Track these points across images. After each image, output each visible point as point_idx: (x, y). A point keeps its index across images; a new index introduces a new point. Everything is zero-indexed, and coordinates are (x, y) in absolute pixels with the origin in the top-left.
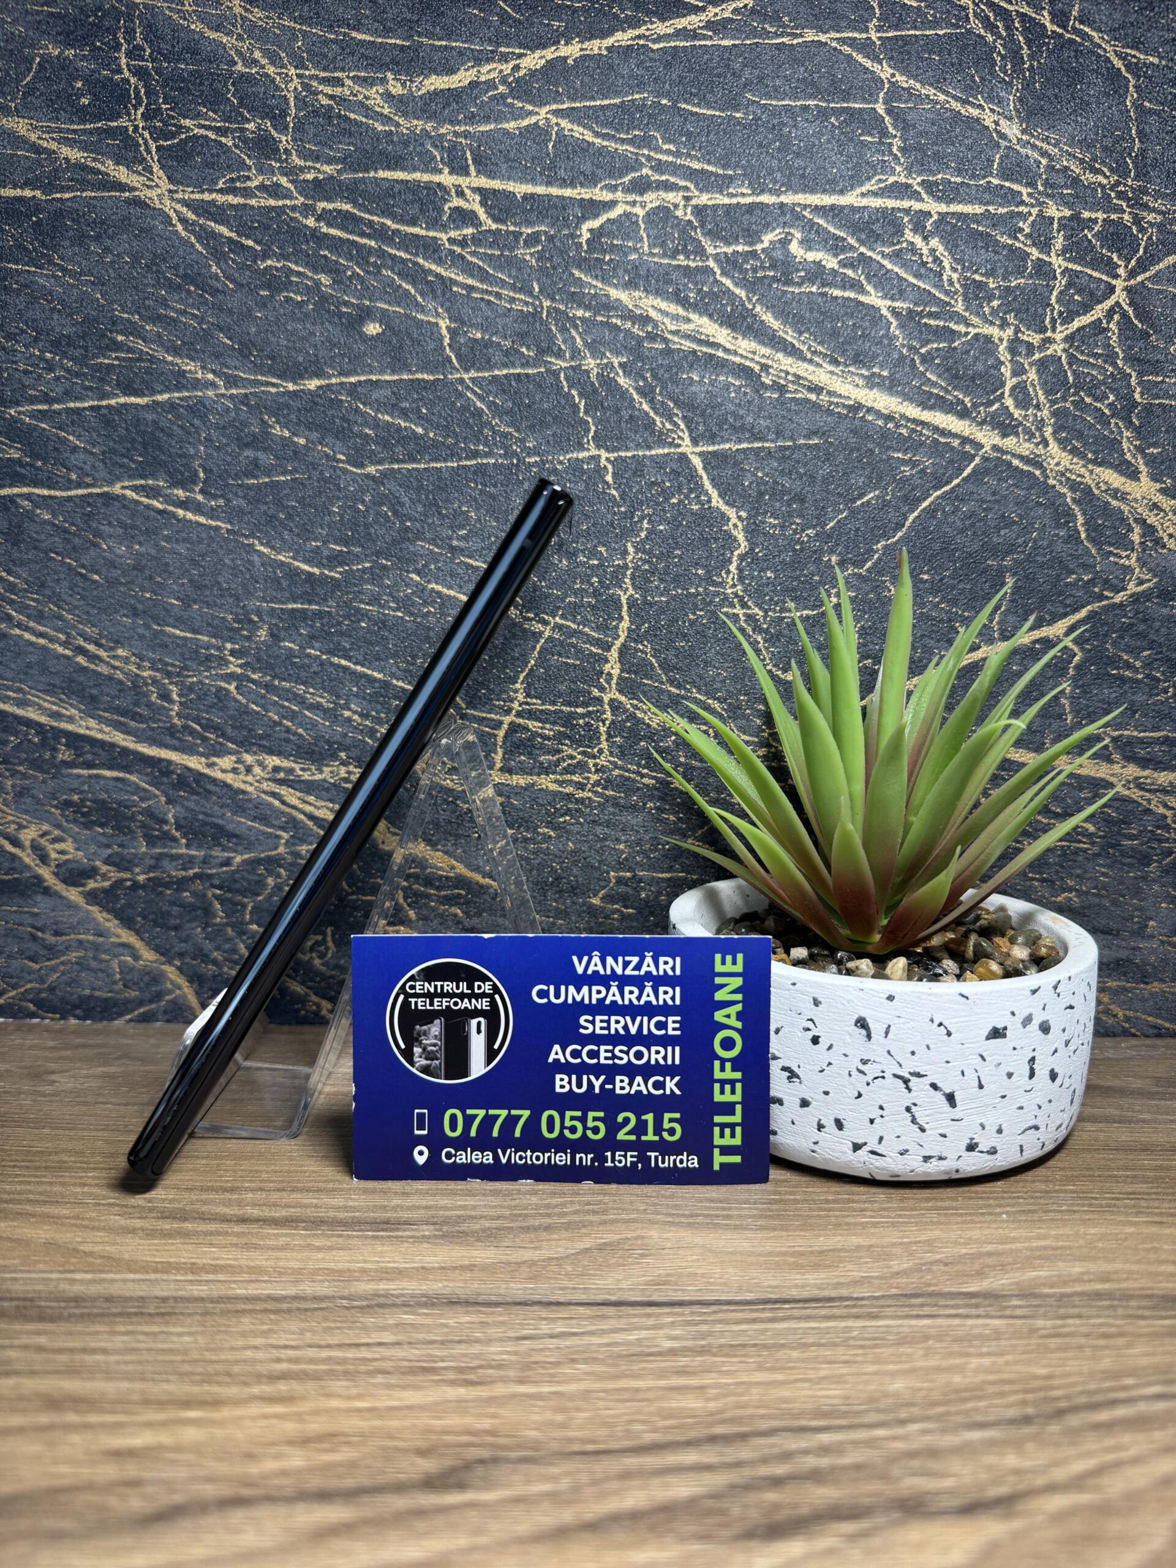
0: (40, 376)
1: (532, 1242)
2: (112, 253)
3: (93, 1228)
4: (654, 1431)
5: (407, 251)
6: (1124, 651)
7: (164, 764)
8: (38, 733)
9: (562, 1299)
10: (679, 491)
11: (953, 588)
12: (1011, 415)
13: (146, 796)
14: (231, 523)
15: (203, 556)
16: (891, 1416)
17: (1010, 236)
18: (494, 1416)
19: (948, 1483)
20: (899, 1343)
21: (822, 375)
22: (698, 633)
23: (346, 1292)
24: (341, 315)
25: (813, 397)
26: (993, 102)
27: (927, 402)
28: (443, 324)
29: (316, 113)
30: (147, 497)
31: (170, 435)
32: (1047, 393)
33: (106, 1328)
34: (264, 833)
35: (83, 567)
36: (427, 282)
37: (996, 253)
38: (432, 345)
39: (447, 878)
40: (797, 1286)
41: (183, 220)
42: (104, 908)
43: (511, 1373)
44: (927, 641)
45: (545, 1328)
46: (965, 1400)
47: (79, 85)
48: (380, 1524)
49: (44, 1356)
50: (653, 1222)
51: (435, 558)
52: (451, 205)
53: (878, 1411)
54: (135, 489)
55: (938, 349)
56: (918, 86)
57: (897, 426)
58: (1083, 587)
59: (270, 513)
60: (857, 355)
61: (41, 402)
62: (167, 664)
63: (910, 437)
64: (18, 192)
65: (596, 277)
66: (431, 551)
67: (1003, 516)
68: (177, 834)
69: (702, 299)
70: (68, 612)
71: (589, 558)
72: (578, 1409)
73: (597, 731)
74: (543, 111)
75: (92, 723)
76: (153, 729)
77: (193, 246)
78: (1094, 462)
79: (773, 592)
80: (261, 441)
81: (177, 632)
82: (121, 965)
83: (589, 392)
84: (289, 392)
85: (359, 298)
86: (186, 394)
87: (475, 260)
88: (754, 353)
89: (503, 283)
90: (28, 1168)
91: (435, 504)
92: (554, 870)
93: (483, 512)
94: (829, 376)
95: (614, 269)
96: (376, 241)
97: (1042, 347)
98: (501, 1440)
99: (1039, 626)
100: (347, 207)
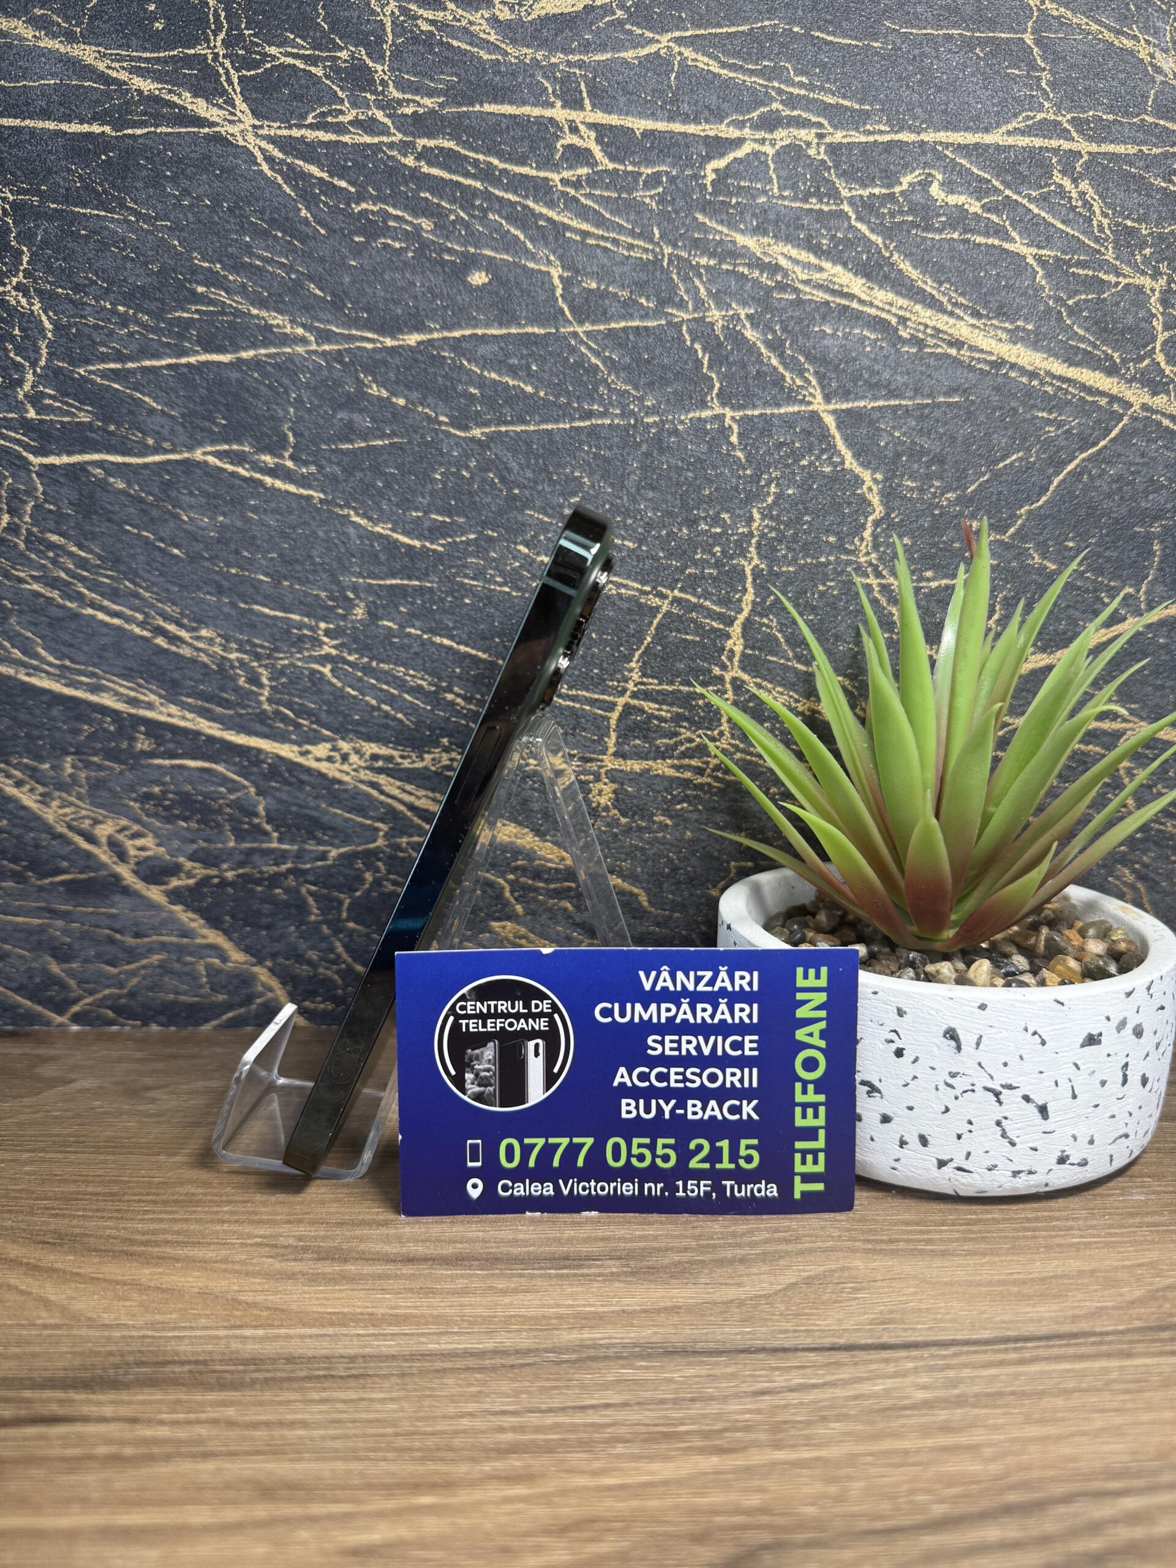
0: (112, 333)
1: (731, 1277)
2: (190, 194)
3: (247, 1274)
4: (942, 1501)
5: (515, 193)
7: (254, 753)
8: (114, 721)
9: (787, 1345)
10: (810, 452)
11: (1099, 556)
12: (1163, 371)
13: (234, 787)
14: (325, 492)
15: (294, 528)
17: (1164, 179)
18: (761, 1490)
20: (1165, 1385)
21: (963, 328)
22: (828, 605)
23: (548, 1344)
24: (443, 263)
25: (953, 352)
26: (1148, 33)
27: (1074, 357)
28: (556, 272)
29: (415, 40)
30: (232, 463)
31: (256, 396)
33: (298, 1396)
34: (362, 825)
35: (162, 540)
36: (539, 227)
37: (1148, 195)
38: (543, 296)
39: (556, 870)
40: (1031, 1321)
41: (269, 159)
42: (189, 907)
44: (1072, 611)
45: (780, 1380)
47: (152, 7)
49: (239, 1432)
50: (854, 1251)
51: (544, 527)
52: (564, 142)
54: (218, 454)
55: (1086, 301)
56: (1069, 14)
57: (1042, 384)
59: (367, 480)
60: (1001, 307)
61: (114, 361)
62: (256, 645)
63: (1055, 395)
64: (85, 128)
65: (722, 222)
66: (541, 521)
67: (1152, 480)
68: (268, 828)
69: (836, 246)
70: (146, 589)
71: (711, 526)
72: (850, 1478)
74: (665, 38)
75: (173, 709)
76: (241, 715)
77: (280, 186)
79: (910, 560)
80: (357, 400)
81: (266, 611)
82: (208, 967)
83: (713, 346)
84: (387, 348)
85: (462, 245)
86: (273, 350)
87: (590, 203)
88: (891, 304)
89: (621, 229)
90: (155, 1202)
91: (545, 470)
92: (670, 860)
93: (597, 477)
94: (970, 329)
95: (742, 213)
96: (482, 181)
98: (779, 1520)
100: (450, 144)
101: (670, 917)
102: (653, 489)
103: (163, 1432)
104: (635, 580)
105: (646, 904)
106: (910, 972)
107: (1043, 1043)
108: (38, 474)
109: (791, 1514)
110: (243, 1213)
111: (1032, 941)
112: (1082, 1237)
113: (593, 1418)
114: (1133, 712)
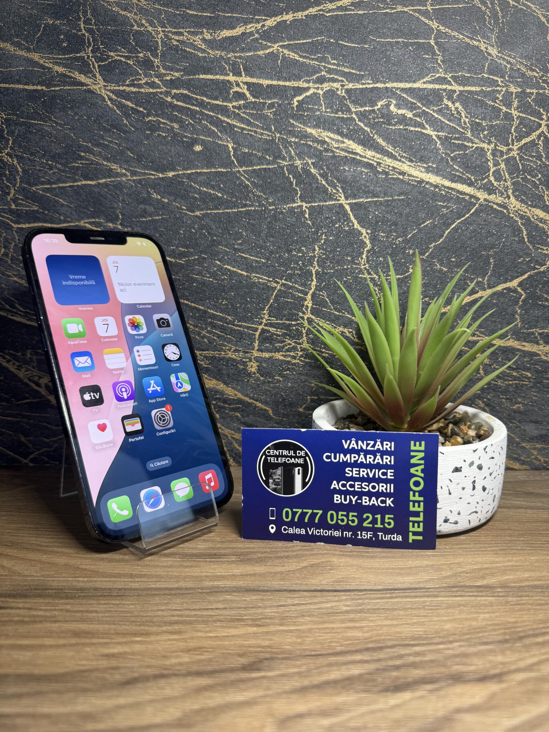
0: (46, 172)
1: (280, 563)
2: (78, 115)
3: (85, 558)
4: (342, 646)
5: (213, 112)
6: (544, 293)
9: (296, 589)
10: (339, 221)
12: (493, 184)
16: (446, 640)
17: (492, 101)
18: (270, 640)
19: (472, 668)
20: (448, 608)
21: (405, 167)
22: (348, 286)
23: (200, 586)
24: (183, 142)
25: (401, 177)
26: (485, 39)
27: (454, 179)
28: (230, 145)
29: (171, 48)
30: (96, 227)
31: (106, 199)
32: (510, 174)
33: (96, 602)
36: (223, 126)
37: (486, 109)
38: (225, 155)
39: (233, 399)
40: (401, 583)
41: (111, 99)
43: (276, 621)
45: (289, 601)
46: (478, 633)
47: (62, 37)
48: (225, 686)
49: (70, 614)
50: (335, 555)
51: (226, 253)
52: (234, 90)
53: (440, 637)
54: (90, 223)
55: (459, 154)
56: (450, 31)
57: (440, 190)
58: (526, 264)
60: (422, 157)
61: (47, 184)
63: (446, 195)
64: (35, 87)
65: (301, 123)
66: (225, 251)
67: (489, 231)
69: (350, 132)
71: (298, 253)
72: (307, 637)
73: (301, 332)
74: (276, 46)
77: (115, 111)
78: (531, 206)
79: (382, 267)
80: (147, 201)
83: (297, 176)
84: (160, 178)
85: (191, 134)
86: (113, 179)
87: (244, 116)
88: (374, 157)
89: (258, 126)
90: (53, 531)
91: (227, 229)
92: (282, 396)
93: (249, 231)
94: (408, 167)
95: (309, 119)
96: (199, 107)
97: (508, 153)
98: (274, 650)
99: (505, 282)
100: (186, 92)
101: (282, 420)
102: (273, 237)
103: (41, 613)
104: (265, 276)
105: (272, 414)
108: (16, 232)
109: (280, 648)
113: (210, 613)
114: (481, 333)
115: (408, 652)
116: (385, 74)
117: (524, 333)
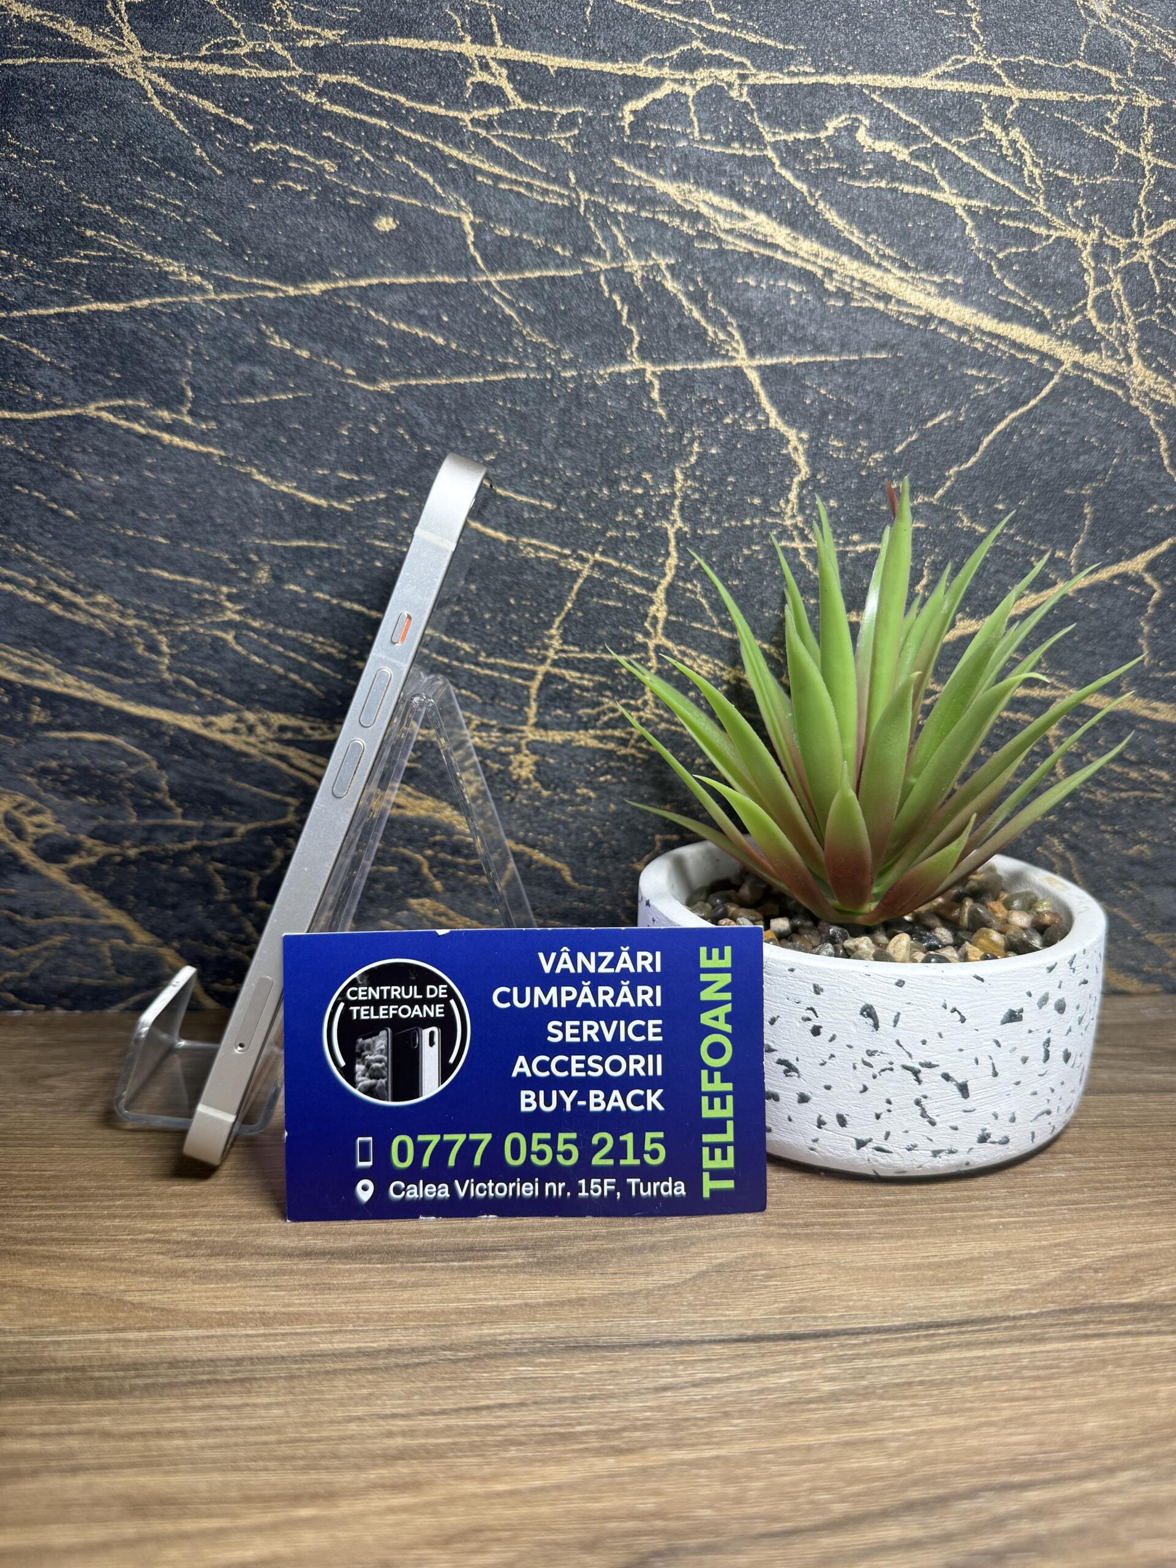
1: (640, 1266)
2: (76, 130)
3: (135, 1272)
4: (843, 1500)
5: (423, 133)
7: (154, 725)
8: (8, 692)
9: (693, 1337)
10: (734, 408)
11: (1029, 518)
12: (1093, 328)
13: (134, 761)
14: (224, 449)
15: (192, 487)
16: (1095, 1465)
17: (1096, 129)
18: (657, 1493)
20: (1077, 1371)
21: (891, 281)
22: (753, 569)
23: (447, 1341)
24: (348, 208)
25: (881, 306)
27: (1004, 313)
28: (467, 219)
30: (127, 419)
31: (152, 348)
32: (1132, 305)
33: (179, 1403)
34: (270, 800)
35: (54, 500)
36: (449, 170)
37: (1079, 144)
38: (453, 243)
40: (945, 1306)
41: (161, 94)
42: (92, 886)
44: (1001, 576)
45: (684, 1375)
46: (1167, 1439)
49: (113, 1443)
50: (768, 1236)
52: (473, 79)
53: (1080, 1458)
54: (112, 410)
55: (1017, 254)
57: (972, 340)
58: (1165, 518)
59: (270, 436)
60: (930, 259)
62: (155, 611)
63: (985, 352)
65: (641, 167)
67: (1082, 440)
68: (171, 803)
69: (759, 194)
70: (38, 553)
71: (632, 486)
72: (750, 1478)
75: (70, 679)
76: (139, 685)
77: (172, 124)
79: (835, 523)
80: (257, 353)
81: (166, 575)
82: (112, 949)
83: (633, 298)
84: (290, 297)
85: (368, 188)
86: (170, 299)
87: (502, 145)
88: (816, 256)
89: (535, 173)
90: (44, 1197)
91: (460, 427)
92: (594, 834)
93: (512, 433)
94: (898, 282)
95: (661, 157)
96: (388, 121)
97: (1128, 255)
98: (673, 1525)
99: (1117, 561)
100: (353, 80)
101: (594, 892)
102: (571, 446)
103: (32, 1445)
104: (555, 543)
105: (569, 879)
106: (829, 948)
107: (963, 1020)
109: (687, 1518)
110: (136, 1207)
111: (956, 913)
112: (1000, 1217)
113: (487, 1419)
114: (1062, 679)
115: (1013, 1507)
116: (844, 52)
117: (1155, 679)
